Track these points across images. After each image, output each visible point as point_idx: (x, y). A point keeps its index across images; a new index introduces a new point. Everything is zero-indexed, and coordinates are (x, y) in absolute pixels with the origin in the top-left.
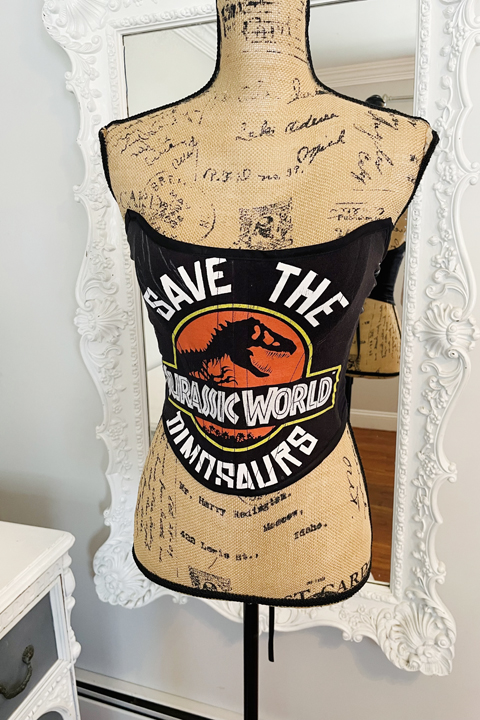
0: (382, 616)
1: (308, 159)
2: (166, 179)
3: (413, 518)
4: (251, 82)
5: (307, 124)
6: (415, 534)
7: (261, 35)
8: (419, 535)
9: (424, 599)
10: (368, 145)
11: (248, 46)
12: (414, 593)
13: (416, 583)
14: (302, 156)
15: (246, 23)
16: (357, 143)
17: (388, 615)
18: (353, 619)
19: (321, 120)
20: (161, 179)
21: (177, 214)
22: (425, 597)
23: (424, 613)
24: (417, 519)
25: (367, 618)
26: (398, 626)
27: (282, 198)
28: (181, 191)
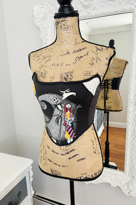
0: (122, 180)
1: (78, 60)
2: (43, 66)
3: (131, 153)
4: (64, 41)
5: (78, 51)
6: (131, 158)
7: (65, 29)
8: (133, 158)
10: (94, 56)
11: (62, 32)
12: (131, 174)
13: (132, 171)
14: (77, 59)
15: (61, 26)
16: (92, 55)
17: (124, 180)
18: (114, 181)
19: (82, 49)
20: (42, 66)
21: (45, 75)
22: (134, 175)
23: (134, 180)
24: (132, 154)
25: (118, 181)
26: (126, 183)
27: (71, 70)
28: (46, 69)
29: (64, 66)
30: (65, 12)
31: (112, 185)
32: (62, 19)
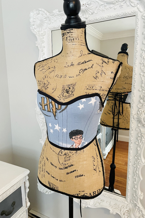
0: (122, 207)
1: (82, 72)
2: (46, 77)
3: (133, 177)
4: (69, 52)
5: (83, 63)
6: (134, 182)
9: (136, 204)
10: (99, 69)
11: (68, 43)
12: (133, 201)
13: (134, 198)
15: (67, 38)
16: (97, 68)
17: (124, 207)
18: (113, 207)
19: (87, 62)
20: (45, 77)
21: (47, 86)
23: (136, 208)
25: (118, 207)
26: (128, 211)
27: (74, 82)
28: (50, 80)
29: (67, 78)
30: (71, 23)
31: (111, 212)
32: (68, 31)
